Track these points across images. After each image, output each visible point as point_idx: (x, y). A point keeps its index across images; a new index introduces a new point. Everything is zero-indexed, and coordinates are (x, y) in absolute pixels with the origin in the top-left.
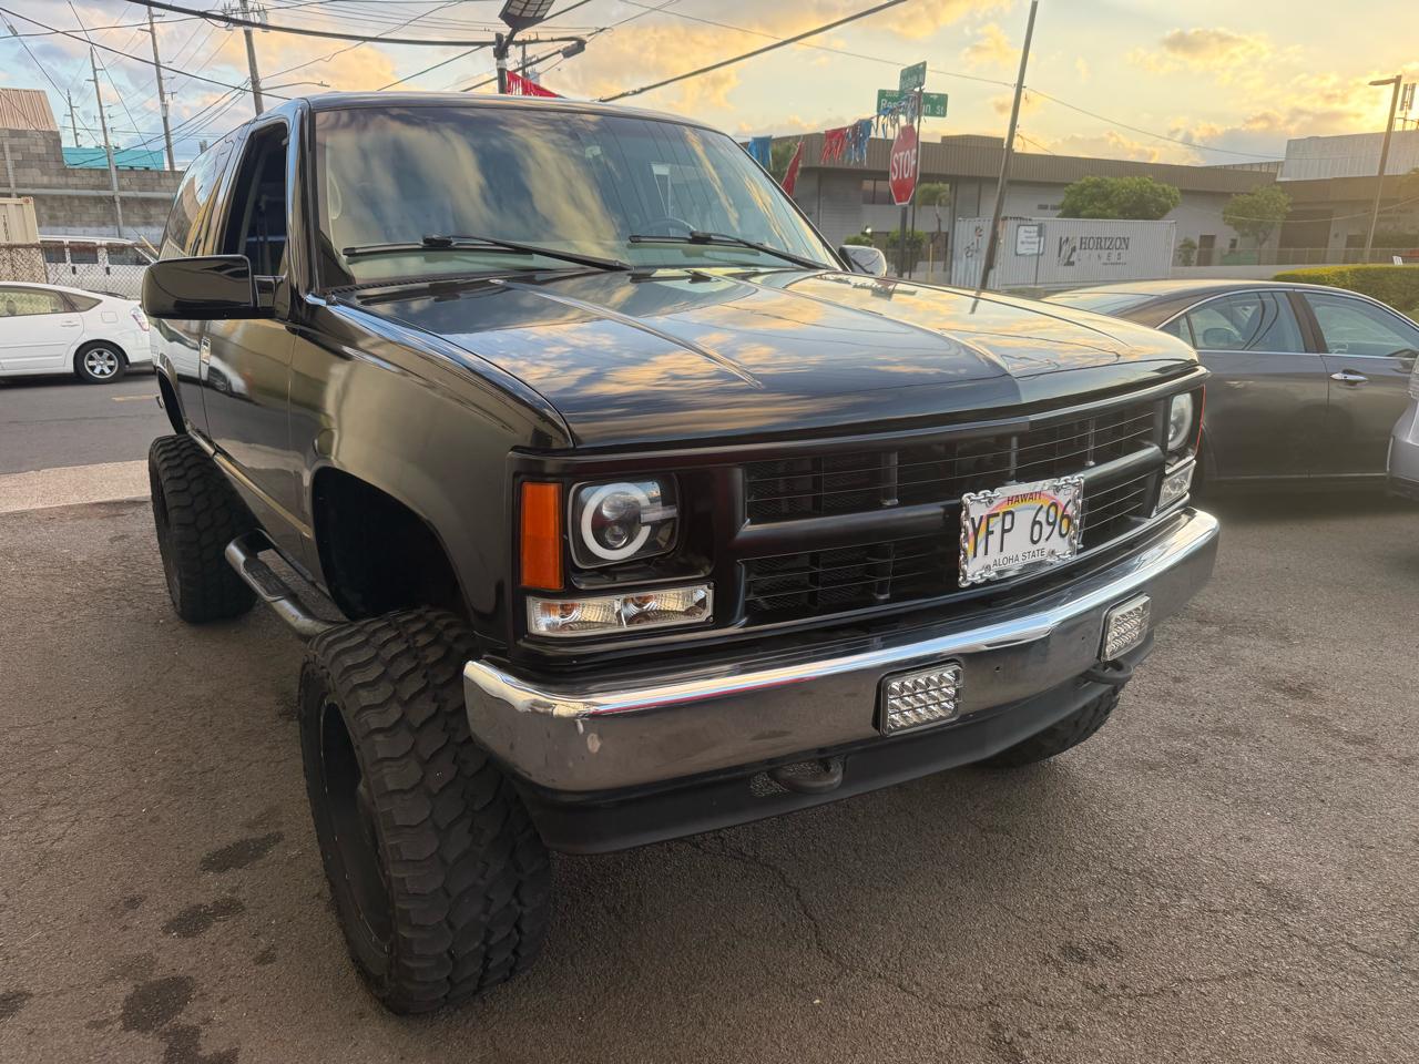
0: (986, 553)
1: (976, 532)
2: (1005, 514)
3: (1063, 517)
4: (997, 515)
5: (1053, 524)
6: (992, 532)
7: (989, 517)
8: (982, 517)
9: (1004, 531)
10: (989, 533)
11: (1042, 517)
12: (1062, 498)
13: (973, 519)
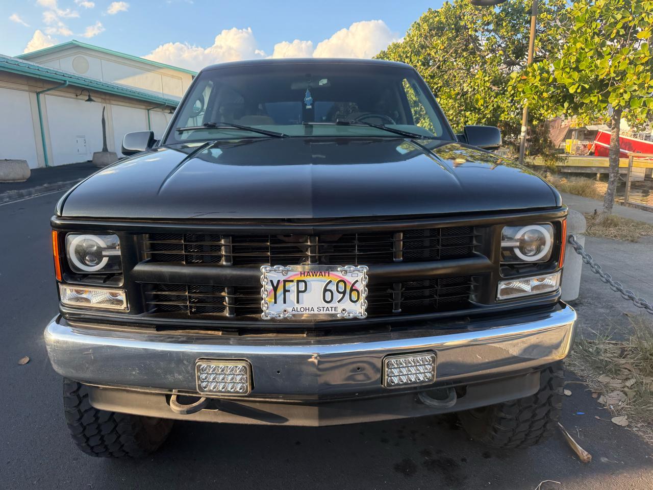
0: (285, 302)
1: (275, 289)
2: (298, 282)
3: (352, 290)
4: (292, 281)
5: (344, 293)
6: (289, 291)
7: (285, 281)
8: (279, 281)
9: (299, 292)
10: (285, 291)
11: (333, 287)
12: (350, 279)
13: (272, 281)
